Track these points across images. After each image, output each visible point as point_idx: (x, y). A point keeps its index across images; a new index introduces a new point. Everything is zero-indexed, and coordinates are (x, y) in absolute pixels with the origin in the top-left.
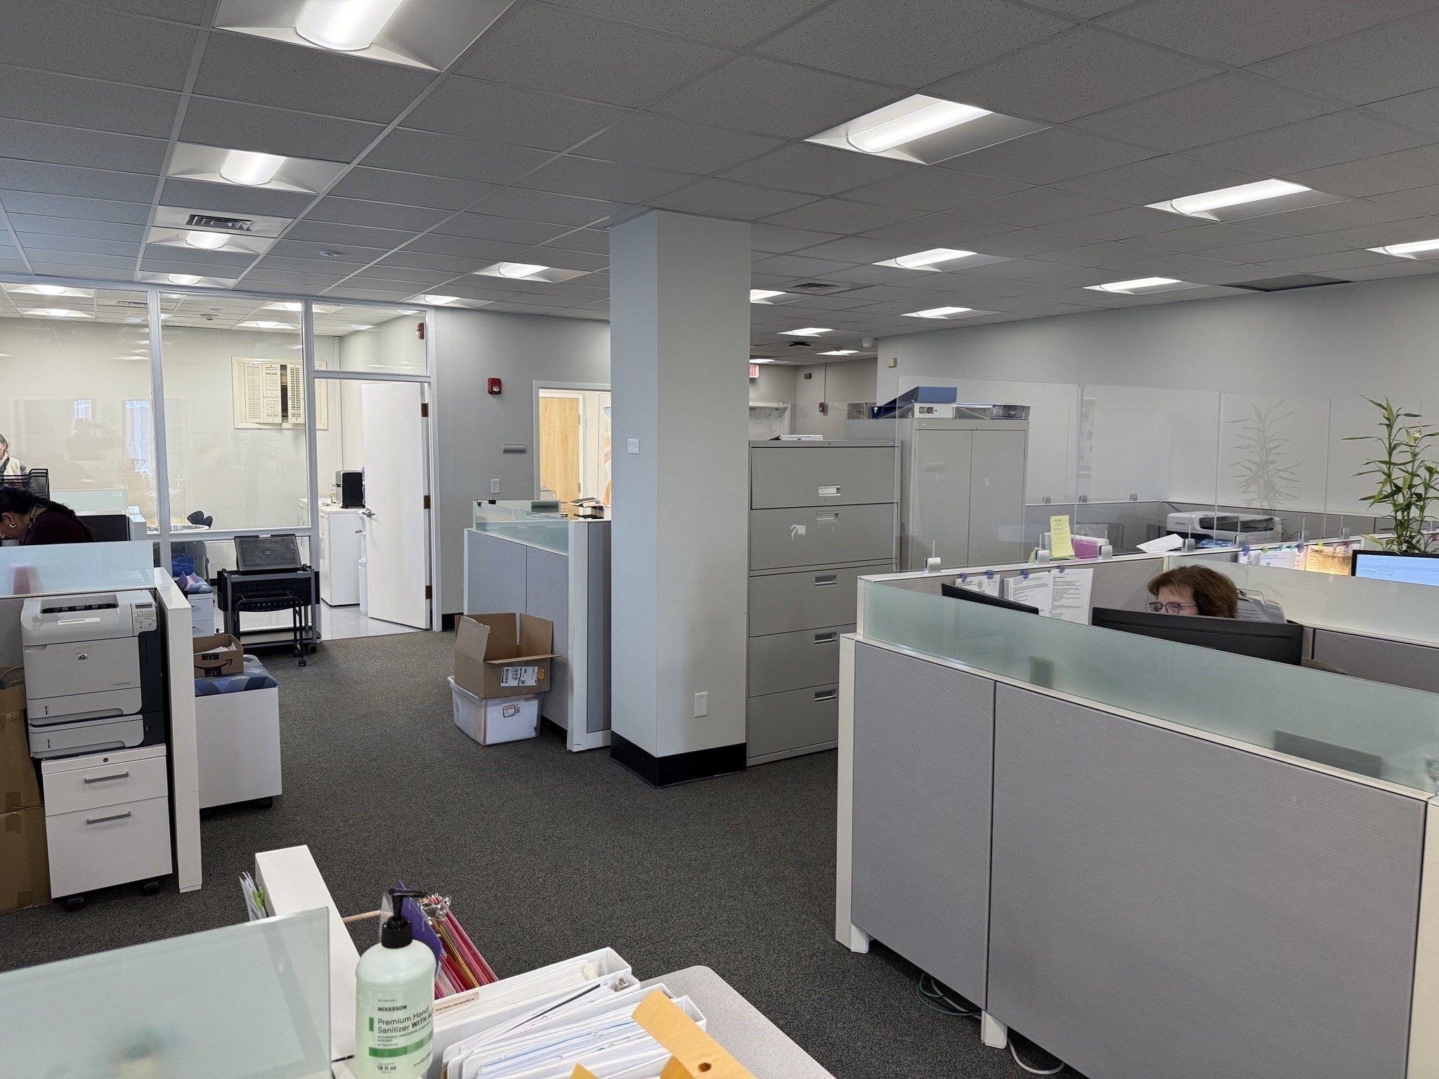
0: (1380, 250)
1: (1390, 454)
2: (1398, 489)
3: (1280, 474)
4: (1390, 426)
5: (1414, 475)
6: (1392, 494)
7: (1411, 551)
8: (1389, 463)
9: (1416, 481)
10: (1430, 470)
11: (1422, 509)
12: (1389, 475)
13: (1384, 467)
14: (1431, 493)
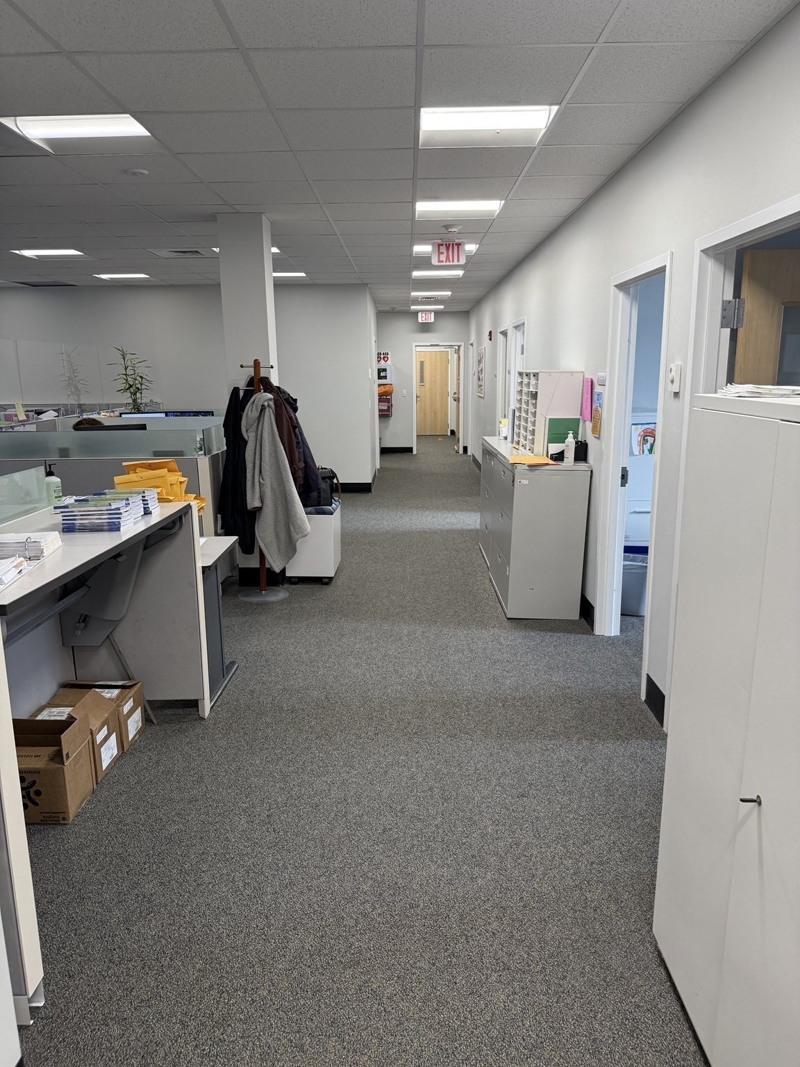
0: (97, 276)
1: (126, 369)
2: (131, 386)
3: (81, 382)
4: (124, 359)
5: (136, 379)
6: (129, 388)
7: (139, 412)
8: (126, 375)
9: (137, 382)
10: (141, 377)
11: (141, 393)
12: (127, 380)
13: (124, 377)
14: (143, 387)
